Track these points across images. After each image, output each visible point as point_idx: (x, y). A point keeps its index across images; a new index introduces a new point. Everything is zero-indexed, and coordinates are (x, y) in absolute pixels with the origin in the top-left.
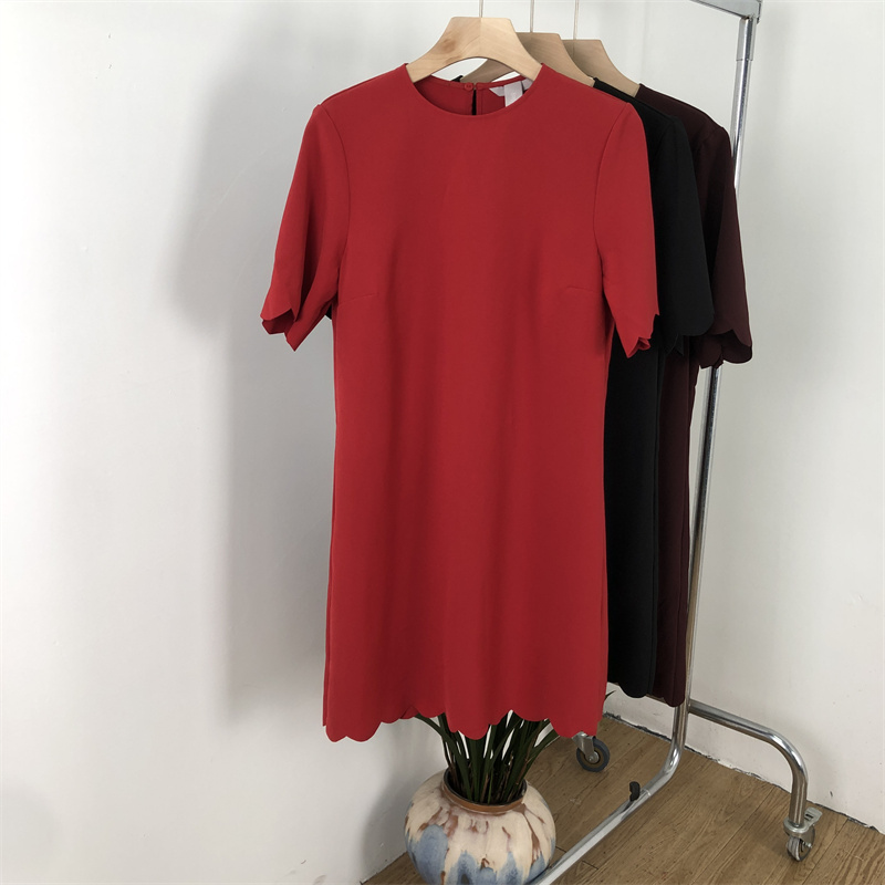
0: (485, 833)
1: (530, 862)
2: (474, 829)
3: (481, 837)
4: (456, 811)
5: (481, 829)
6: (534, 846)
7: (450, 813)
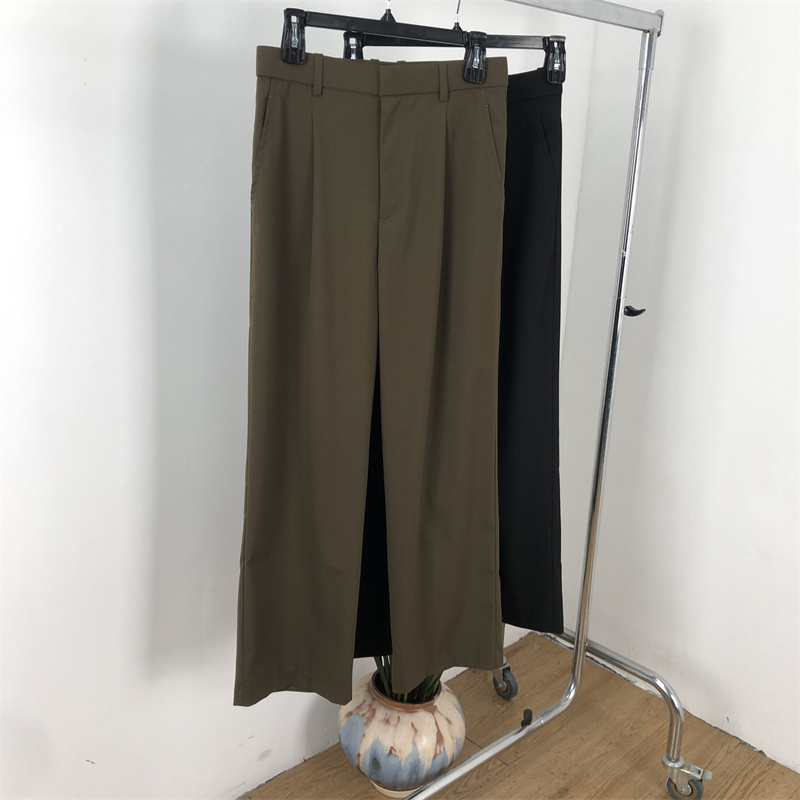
0: (396, 726)
2: (387, 721)
3: (391, 729)
4: (376, 705)
5: (393, 722)
6: (438, 742)
7: (370, 705)
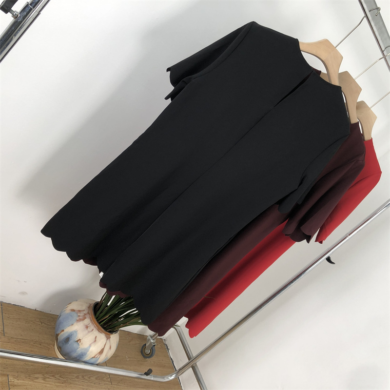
0: (89, 332)
1: (93, 356)
2: (87, 327)
3: (87, 332)
4: (87, 316)
5: (89, 329)
6: (99, 352)
7: (85, 314)
